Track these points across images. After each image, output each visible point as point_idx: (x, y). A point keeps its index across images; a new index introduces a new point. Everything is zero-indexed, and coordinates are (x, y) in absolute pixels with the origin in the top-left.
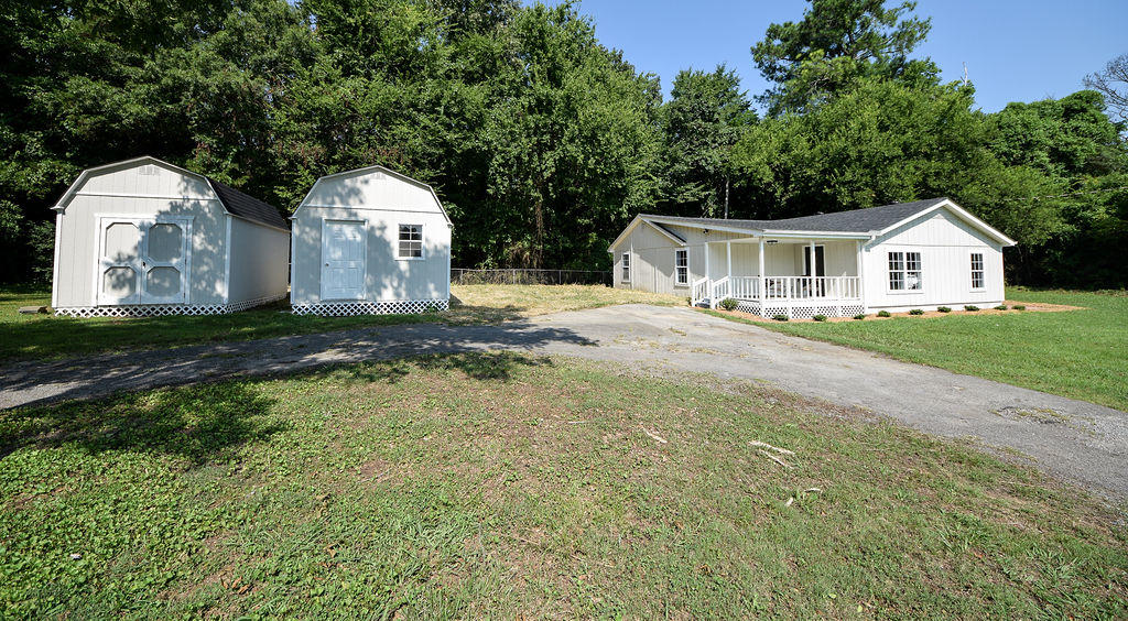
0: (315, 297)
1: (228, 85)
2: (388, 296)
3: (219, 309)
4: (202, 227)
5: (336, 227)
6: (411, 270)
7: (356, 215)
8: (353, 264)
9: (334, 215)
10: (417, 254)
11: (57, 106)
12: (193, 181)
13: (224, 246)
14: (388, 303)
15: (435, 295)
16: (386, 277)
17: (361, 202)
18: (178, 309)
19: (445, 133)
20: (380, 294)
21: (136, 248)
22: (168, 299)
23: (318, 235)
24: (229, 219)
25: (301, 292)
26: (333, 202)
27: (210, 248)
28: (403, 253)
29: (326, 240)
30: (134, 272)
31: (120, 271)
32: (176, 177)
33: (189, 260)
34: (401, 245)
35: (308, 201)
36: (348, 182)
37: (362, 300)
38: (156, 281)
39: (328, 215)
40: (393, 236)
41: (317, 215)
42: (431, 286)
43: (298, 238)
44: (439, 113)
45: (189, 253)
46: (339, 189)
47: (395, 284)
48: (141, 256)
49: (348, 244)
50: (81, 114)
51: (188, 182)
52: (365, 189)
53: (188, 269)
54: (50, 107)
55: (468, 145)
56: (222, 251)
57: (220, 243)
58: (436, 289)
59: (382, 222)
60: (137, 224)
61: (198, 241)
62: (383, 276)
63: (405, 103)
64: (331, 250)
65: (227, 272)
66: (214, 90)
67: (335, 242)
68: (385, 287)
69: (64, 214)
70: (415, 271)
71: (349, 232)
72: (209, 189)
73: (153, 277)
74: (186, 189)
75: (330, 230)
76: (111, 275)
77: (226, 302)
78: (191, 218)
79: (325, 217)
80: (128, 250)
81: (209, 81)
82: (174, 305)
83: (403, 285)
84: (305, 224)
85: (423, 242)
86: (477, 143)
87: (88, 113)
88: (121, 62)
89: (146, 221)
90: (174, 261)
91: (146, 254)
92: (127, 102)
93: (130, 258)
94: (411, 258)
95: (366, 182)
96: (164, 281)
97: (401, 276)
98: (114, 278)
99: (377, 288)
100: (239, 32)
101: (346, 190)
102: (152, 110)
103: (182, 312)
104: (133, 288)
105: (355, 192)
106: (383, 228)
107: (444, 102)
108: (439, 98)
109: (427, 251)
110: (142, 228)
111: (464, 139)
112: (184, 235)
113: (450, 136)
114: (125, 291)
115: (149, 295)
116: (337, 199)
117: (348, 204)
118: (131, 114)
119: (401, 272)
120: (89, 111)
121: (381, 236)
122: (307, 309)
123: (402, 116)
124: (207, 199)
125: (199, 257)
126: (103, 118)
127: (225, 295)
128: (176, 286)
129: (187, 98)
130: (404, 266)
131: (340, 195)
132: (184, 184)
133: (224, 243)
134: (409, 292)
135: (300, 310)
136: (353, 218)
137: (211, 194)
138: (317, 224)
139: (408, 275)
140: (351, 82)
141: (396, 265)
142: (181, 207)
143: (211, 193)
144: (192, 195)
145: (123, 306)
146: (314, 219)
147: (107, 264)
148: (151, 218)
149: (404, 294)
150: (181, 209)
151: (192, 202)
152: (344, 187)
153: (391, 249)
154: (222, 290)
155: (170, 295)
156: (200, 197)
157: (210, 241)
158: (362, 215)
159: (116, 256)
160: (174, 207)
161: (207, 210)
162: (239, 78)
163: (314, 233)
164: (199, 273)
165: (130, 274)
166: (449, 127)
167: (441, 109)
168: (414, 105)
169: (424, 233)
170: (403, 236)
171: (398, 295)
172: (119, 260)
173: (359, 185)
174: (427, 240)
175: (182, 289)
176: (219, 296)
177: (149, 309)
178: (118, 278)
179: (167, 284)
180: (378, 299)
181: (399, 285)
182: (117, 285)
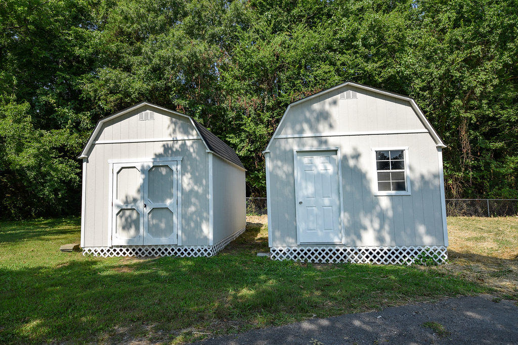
0: (291, 240)
1: (194, 55)
2: (369, 241)
3: (206, 250)
4: (189, 167)
5: (306, 160)
6: (394, 208)
7: (326, 142)
8: (326, 201)
9: (304, 145)
10: (400, 186)
11: (95, 91)
12: (180, 122)
13: (207, 186)
14: (371, 250)
15: (427, 240)
16: (365, 216)
17: (331, 126)
18: (173, 250)
19: (366, 64)
20: (359, 237)
21: (139, 191)
22: (164, 241)
23: (290, 169)
24: (210, 158)
25: (278, 234)
26: (302, 131)
27: (196, 188)
28: (383, 186)
29: (298, 174)
30: (138, 214)
31: (128, 213)
32: (166, 119)
33: (180, 200)
34: (380, 176)
35: (279, 133)
36: (316, 106)
37: (341, 245)
38: (155, 222)
39: (298, 146)
40: (369, 166)
41: (288, 148)
42: (422, 229)
43: (271, 173)
44: (356, 47)
45: (180, 195)
46: (308, 114)
47: (377, 225)
48: (143, 198)
49: (320, 178)
50: (108, 94)
51: (175, 124)
52: (334, 111)
53: (180, 210)
54: (92, 94)
55: (390, 71)
56: (206, 192)
57: (204, 182)
58: (428, 232)
59: (355, 149)
60: (139, 168)
61: (186, 181)
62: (362, 215)
63: (321, 47)
64: (304, 184)
65: (211, 212)
66: (185, 60)
67: (307, 177)
68: (365, 229)
69: (88, 162)
70: (400, 209)
71: (320, 164)
72: (193, 129)
73: (153, 218)
74: (174, 131)
75: (301, 163)
76: (121, 217)
77: (211, 244)
78: (180, 158)
79: (296, 148)
80: (133, 193)
81: (182, 53)
82: (169, 246)
83: (387, 227)
84: (277, 157)
85: (407, 171)
86: (398, 68)
87: (113, 93)
88: (129, 54)
89: (146, 165)
90: (168, 202)
91: (146, 196)
92: (133, 82)
93: (135, 200)
94: (393, 192)
95: (335, 103)
96: (161, 221)
97: (382, 216)
98: (123, 219)
99: (355, 230)
100: (198, 14)
101: (315, 115)
102: (148, 85)
103: (176, 253)
104: (137, 229)
105: (324, 116)
106: (357, 156)
107: (360, 35)
108: (355, 32)
109: (412, 183)
110: (143, 171)
111: (384, 67)
112: (175, 176)
113: (370, 67)
114: (132, 231)
115: (150, 236)
116: (306, 126)
117: (317, 131)
118: (136, 89)
119: (382, 210)
120: (112, 92)
121: (355, 166)
122: (284, 254)
123: (320, 59)
124: (191, 138)
125: (187, 197)
126: (121, 96)
127: (211, 237)
128: (170, 228)
129: (168, 73)
130: (385, 203)
131: (308, 121)
132: (173, 126)
133: (207, 182)
134: (394, 235)
135: (277, 254)
136: (324, 148)
137: (194, 134)
138: (288, 157)
139: (390, 213)
140: (278, 39)
141: (375, 200)
142: (171, 148)
143: (194, 132)
144: (180, 136)
145: (130, 246)
146: (285, 152)
147: (118, 206)
148: (148, 162)
149: (388, 238)
150: (172, 151)
151: (180, 143)
152: (312, 111)
153: (368, 182)
154: (208, 230)
155: (165, 236)
156: (186, 138)
157: (197, 180)
158: (333, 142)
159: (124, 199)
160: (167, 148)
161: (192, 150)
162: (200, 47)
163: (287, 168)
164: (188, 214)
165: (135, 215)
166: (367, 58)
167: (360, 43)
168: (330, 48)
169: (407, 160)
170: (382, 165)
171: (380, 239)
172: (127, 203)
173: (327, 107)
174: (411, 168)
175: (175, 230)
176: (206, 238)
177: (150, 250)
178: (126, 220)
179: (163, 225)
180: (358, 243)
181: (382, 227)
182: (126, 227)
